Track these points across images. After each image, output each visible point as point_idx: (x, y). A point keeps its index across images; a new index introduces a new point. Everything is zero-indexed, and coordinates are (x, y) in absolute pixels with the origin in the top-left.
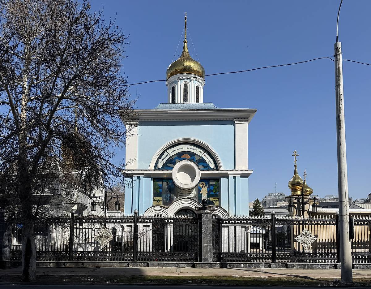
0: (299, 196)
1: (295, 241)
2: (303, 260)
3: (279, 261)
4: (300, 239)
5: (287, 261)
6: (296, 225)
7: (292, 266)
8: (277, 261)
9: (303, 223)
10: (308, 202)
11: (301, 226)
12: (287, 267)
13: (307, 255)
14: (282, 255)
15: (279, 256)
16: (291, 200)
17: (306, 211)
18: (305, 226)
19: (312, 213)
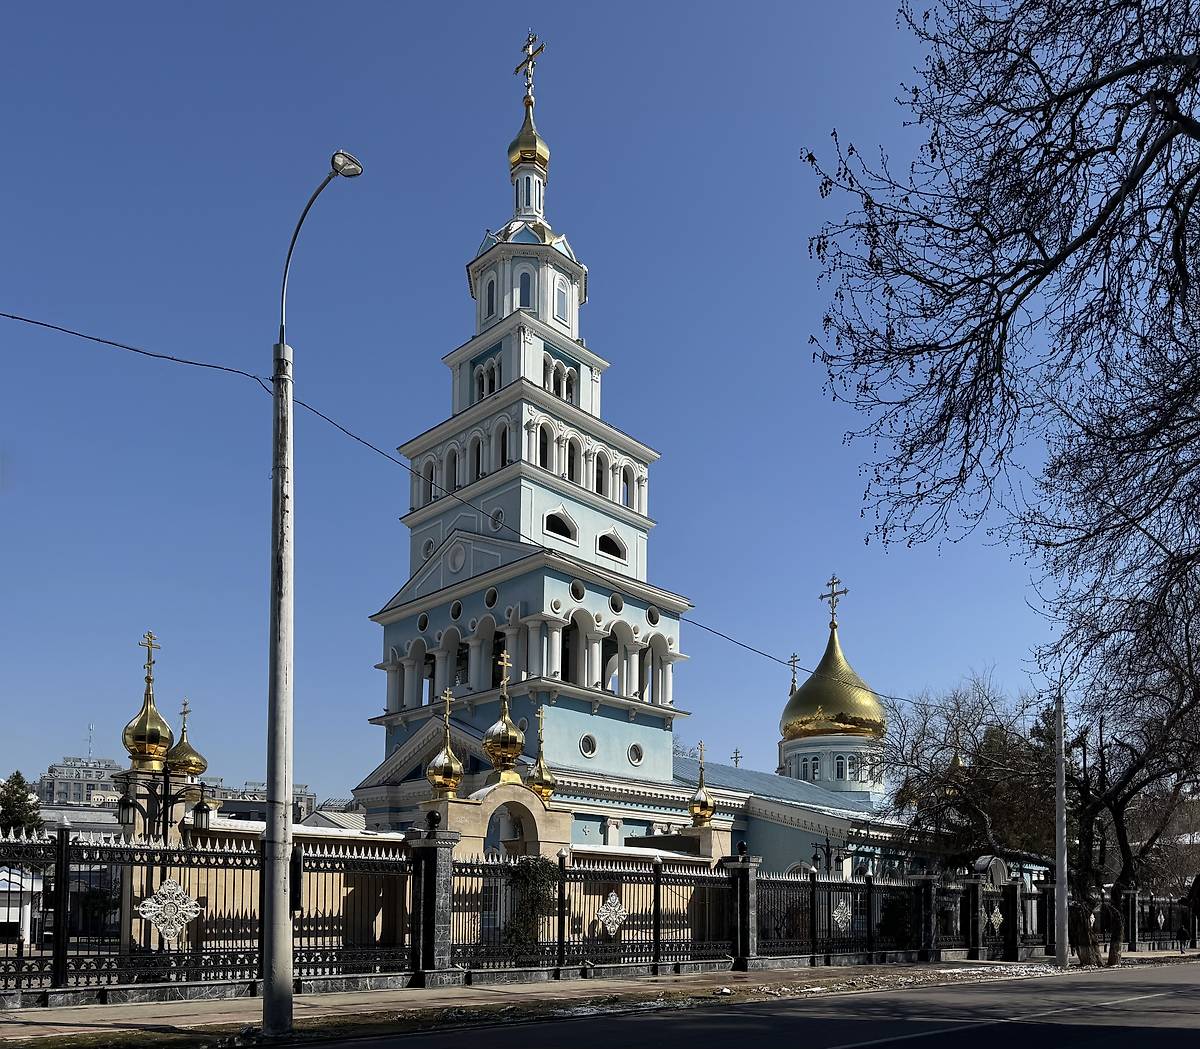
0: (154, 774)
1: (137, 915)
2: (159, 976)
3: (77, 983)
4: (153, 909)
5: (104, 980)
6: (142, 865)
7: (122, 997)
8: (72, 981)
9: (163, 858)
10: (184, 796)
11: (157, 870)
12: (104, 1001)
13: (171, 958)
14: (88, 960)
15: (78, 966)
16: (127, 785)
17: (176, 822)
18: (168, 868)
19: (195, 832)
